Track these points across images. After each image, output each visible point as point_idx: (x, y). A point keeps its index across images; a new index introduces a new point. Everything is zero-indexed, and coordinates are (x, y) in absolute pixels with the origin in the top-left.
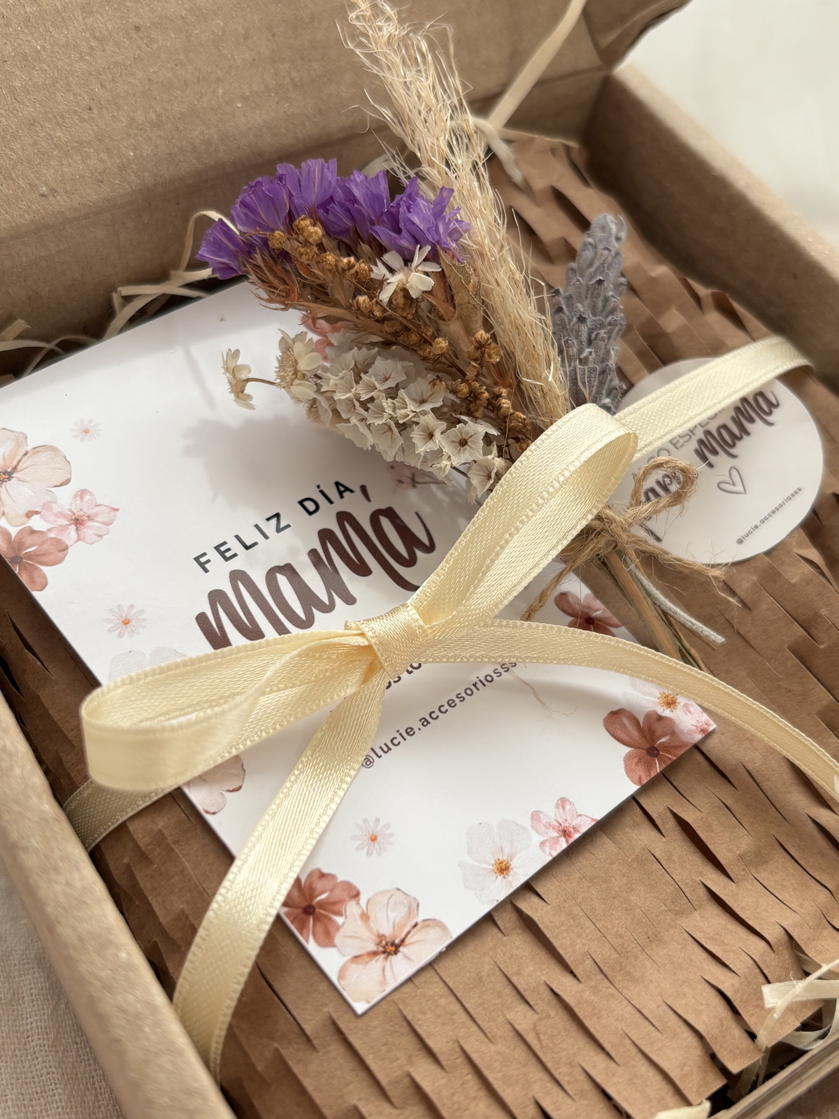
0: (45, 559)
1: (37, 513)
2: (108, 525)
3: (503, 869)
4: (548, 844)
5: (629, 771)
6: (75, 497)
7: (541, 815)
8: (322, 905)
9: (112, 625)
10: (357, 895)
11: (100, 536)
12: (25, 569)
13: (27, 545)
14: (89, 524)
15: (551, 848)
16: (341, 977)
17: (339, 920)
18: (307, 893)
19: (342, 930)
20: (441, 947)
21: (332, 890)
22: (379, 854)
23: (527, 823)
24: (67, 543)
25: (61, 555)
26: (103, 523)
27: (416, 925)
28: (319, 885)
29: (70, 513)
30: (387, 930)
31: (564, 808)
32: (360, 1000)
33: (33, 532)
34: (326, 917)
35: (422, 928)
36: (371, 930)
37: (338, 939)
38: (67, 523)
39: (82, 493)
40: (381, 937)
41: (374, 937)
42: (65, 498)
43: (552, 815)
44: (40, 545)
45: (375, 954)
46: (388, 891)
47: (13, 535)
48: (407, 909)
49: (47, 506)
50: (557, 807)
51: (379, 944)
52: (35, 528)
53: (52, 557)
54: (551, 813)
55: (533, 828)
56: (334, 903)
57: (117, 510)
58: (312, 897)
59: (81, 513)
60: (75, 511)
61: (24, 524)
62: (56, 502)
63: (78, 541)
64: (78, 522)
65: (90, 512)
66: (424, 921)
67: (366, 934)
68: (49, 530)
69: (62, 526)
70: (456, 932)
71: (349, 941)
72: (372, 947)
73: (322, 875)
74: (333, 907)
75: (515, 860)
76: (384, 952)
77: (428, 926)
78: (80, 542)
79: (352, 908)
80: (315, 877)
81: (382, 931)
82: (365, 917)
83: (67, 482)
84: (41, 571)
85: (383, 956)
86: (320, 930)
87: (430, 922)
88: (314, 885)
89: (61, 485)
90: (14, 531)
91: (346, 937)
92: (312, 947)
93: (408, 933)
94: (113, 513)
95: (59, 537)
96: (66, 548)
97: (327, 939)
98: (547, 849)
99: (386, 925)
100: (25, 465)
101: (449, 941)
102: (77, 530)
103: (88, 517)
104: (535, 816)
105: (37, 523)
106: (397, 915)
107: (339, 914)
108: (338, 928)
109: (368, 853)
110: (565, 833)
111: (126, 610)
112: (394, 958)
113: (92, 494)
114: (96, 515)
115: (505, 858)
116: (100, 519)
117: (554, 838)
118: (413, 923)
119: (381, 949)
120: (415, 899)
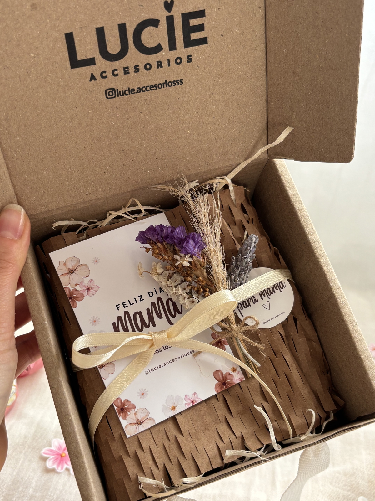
0: (78, 299)
1: (79, 285)
2: (96, 291)
3: (174, 408)
4: (187, 404)
5: (216, 388)
6: (89, 281)
7: (188, 396)
8: (126, 409)
9: (91, 322)
10: (135, 408)
11: (93, 295)
12: (72, 301)
13: (74, 294)
14: (91, 290)
15: (188, 405)
16: (126, 427)
17: (129, 413)
18: (123, 405)
19: (129, 416)
20: (152, 425)
21: (129, 405)
22: (143, 398)
23: (183, 397)
24: (84, 295)
25: (82, 298)
26: (95, 291)
27: (147, 419)
28: (126, 403)
29: (87, 286)
30: (140, 418)
31: (194, 395)
32: (129, 434)
33: (76, 290)
34: (126, 412)
35: (149, 420)
36: (136, 417)
37: (127, 419)
38: (85, 289)
39: (92, 280)
40: (138, 420)
41: (136, 419)
42: (86, 281)
43: (191, 397)
44: (78, 294)
45: (135, 424)
46: (143, 408)
47: (71, 290)
48: (146, 414)
49: (82, 283)
50: (193, 395)
51: (137, 421)
52: (77, 289)
53: (80, 299)
54: (191, 396)
55: (185, 399)
56: (129, 409)
57: (99, 287)
58: (124, 406)
59: (90, 287)
60: (88, 286)
61: (74, 287)
62: (84, 282)
63: (87, 295)
64: (88, 289)
65: (92, 287)
66: (150, 418)
67: (134, 418)
68: (81, 290)
69: (84, 290)
70: (157, 422)
71: (130, 419)
72: (135, 422)
73: (128, 401)
74: (128, 410)
75: (178, 407)
76: (138, 424)
77: (150, 419)
78: (88, 295)
79: (133, 411)
80: (126, 401)
81: (138, 418)
82: (135, 414)
83: (88, 276)
84: (76, 302)
85: (137, 425)
86: (124, 415)
87: (151, 419)
88: (125, 403)
89: (86, 277)
90: (71, 289)
91: (129, 418)
92: (121, 419)
93: (145, 420)
94: (98, 288)
95: (83, 293)
96: (84, 297)
97: (125, 418)
98: (187, 406)
99: (140, 417)
100: (78, 269)
101: (155, 424)
102: (88, 291)
103: (91, 288)
104: (186, 396)
105: (78, 288)
106: (143, 415)
107: (129, 412)
108: (128, 415)
109: (140, 397)
110: (193, 402)
111: (95, 318)
112: (140, 426)
113: (94, 281)
114: (93, 288)
115: (175, 406)
116: (94, 289)
117: (189, 403)
118: (147, 418)
119: (137, 423)
120: (149, 412)
